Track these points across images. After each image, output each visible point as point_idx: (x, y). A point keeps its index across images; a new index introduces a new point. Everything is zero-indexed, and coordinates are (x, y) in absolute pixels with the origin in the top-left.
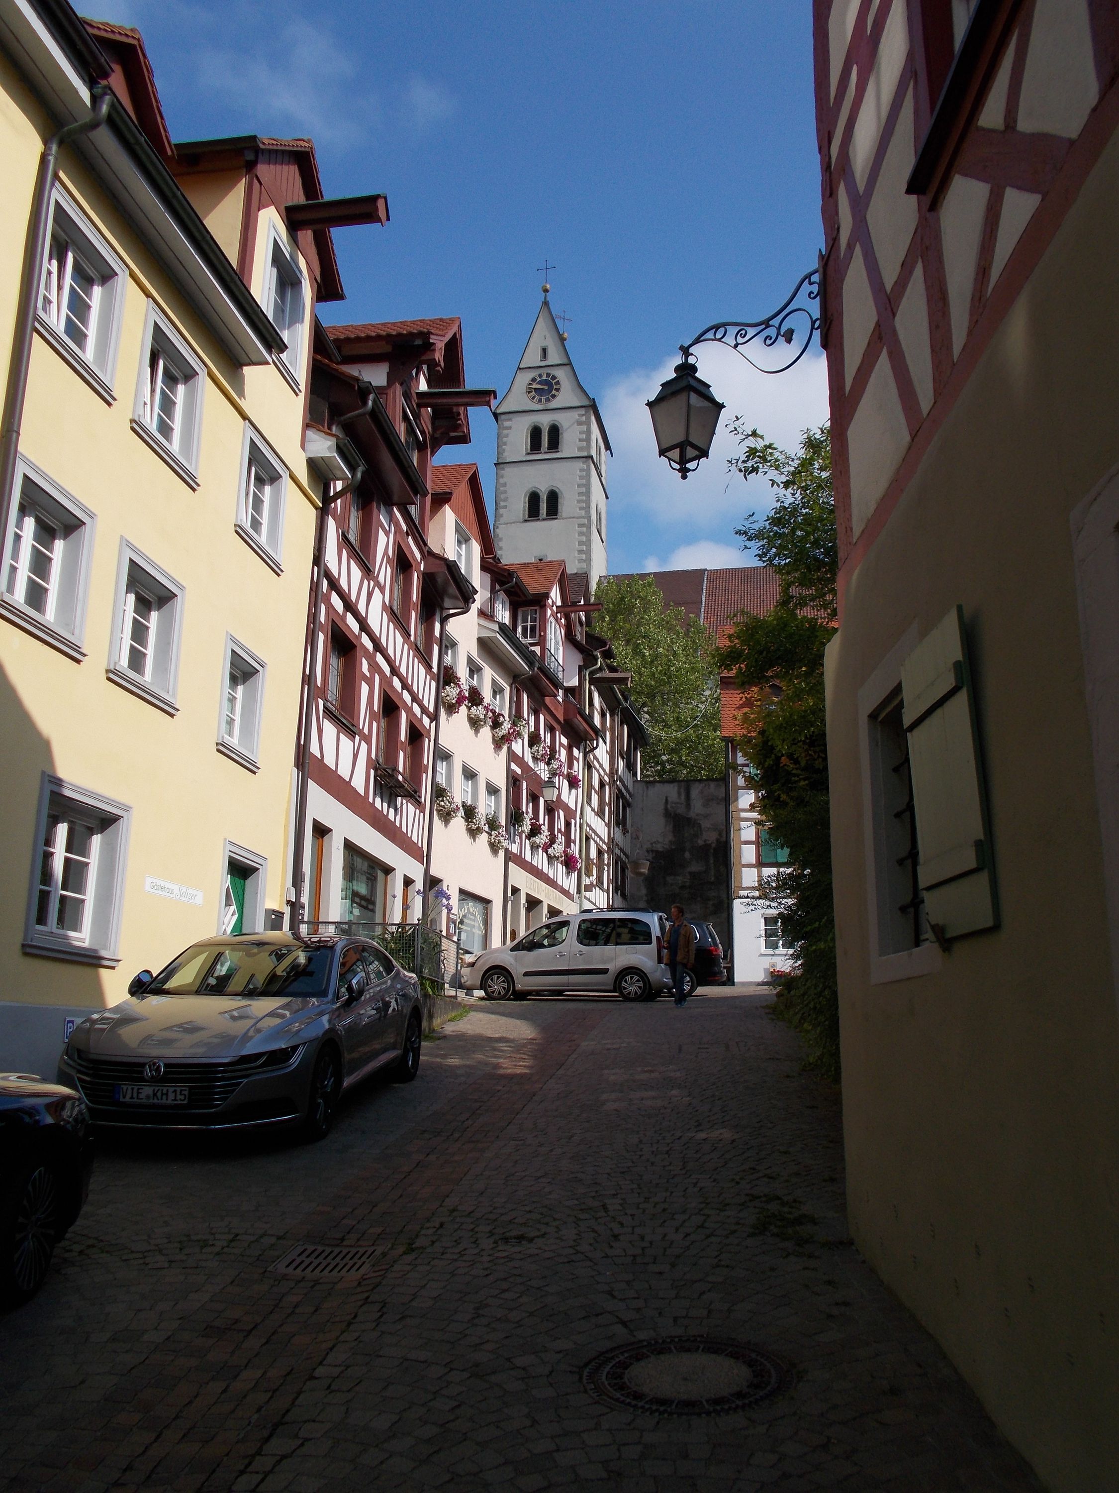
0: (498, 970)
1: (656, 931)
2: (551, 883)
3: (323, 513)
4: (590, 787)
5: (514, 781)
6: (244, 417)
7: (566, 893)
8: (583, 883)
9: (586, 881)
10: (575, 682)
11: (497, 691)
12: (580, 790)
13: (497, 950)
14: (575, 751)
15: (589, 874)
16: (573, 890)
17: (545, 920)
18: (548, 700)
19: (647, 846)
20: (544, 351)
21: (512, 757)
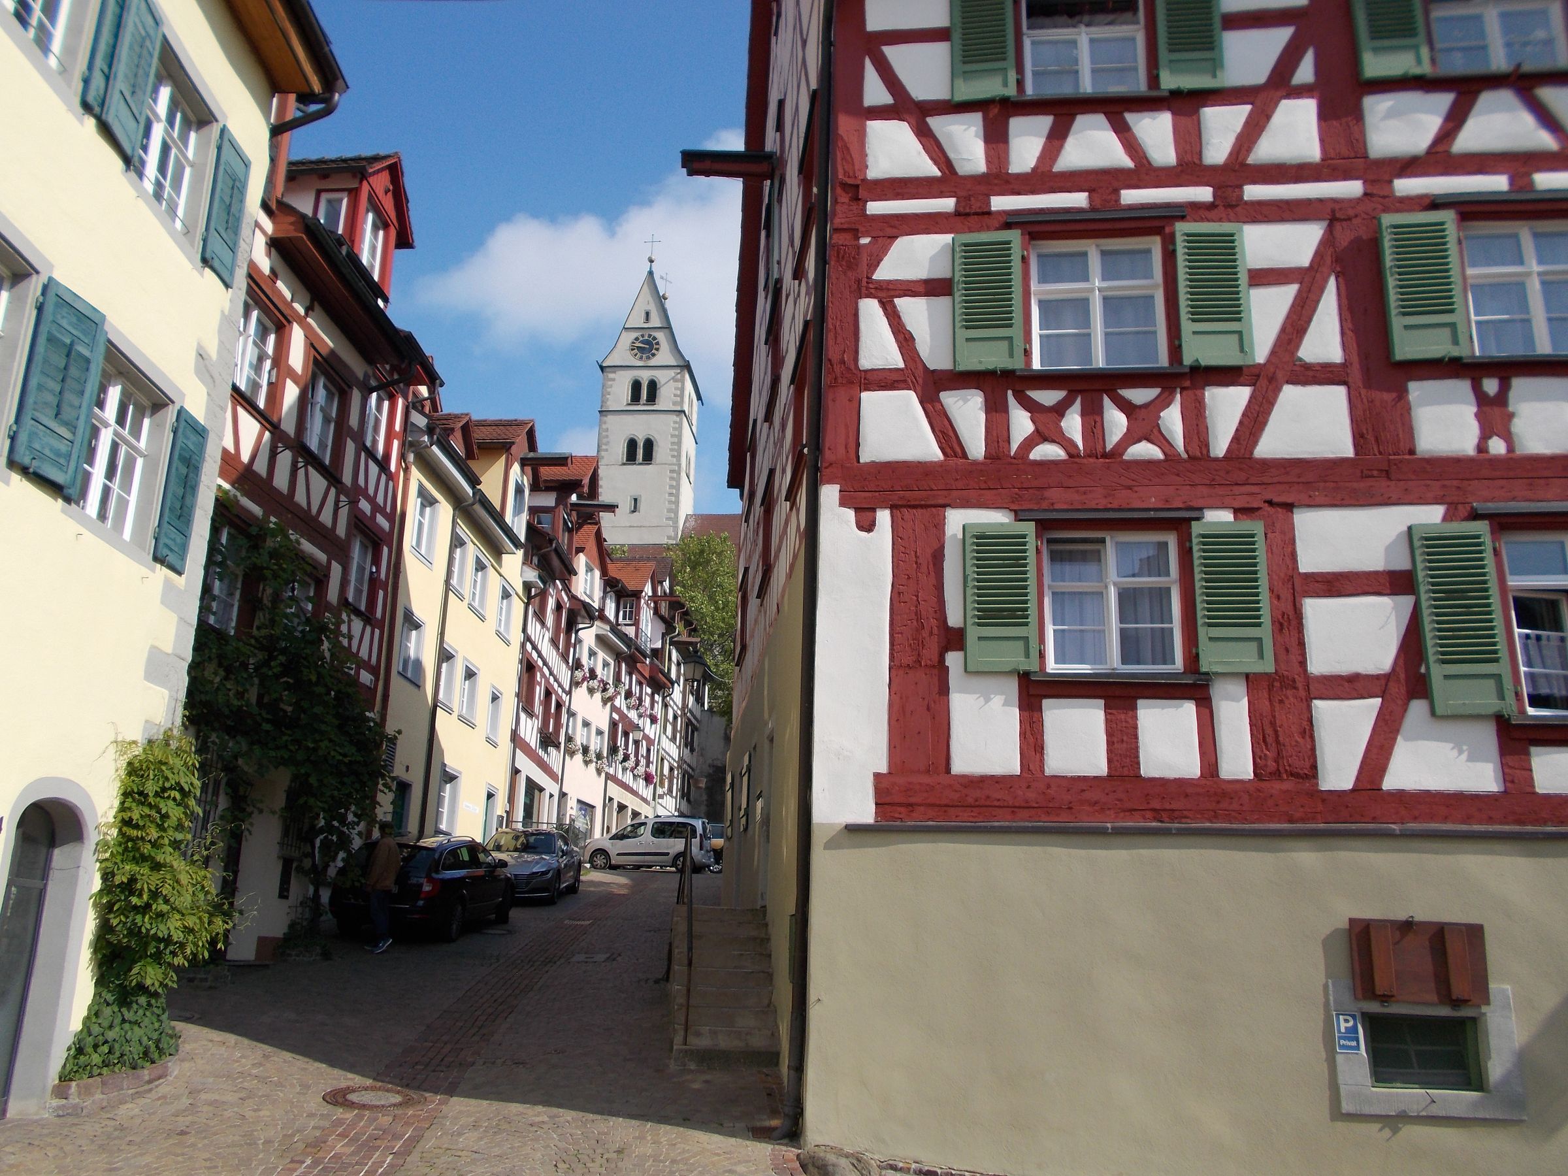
0: (601, 851)
1: (700, 830)
2: (635, 793)
3: (527, 605)
4: (666, 720)
5: (614, 725)
6: (501, 575)
7: (645, 800)
8: (657, 793)
9: (660, 791)
10: (658, 645)
11: (606, 665)
12: (658, 726)
13: (597, 840)
14: (656, 696)
15: (662, 785)
16: (650, 798)
17: (629, 822)
18: (638, 665)
19: (710, 761)
20: (647, 314)
21: (614, 709)
